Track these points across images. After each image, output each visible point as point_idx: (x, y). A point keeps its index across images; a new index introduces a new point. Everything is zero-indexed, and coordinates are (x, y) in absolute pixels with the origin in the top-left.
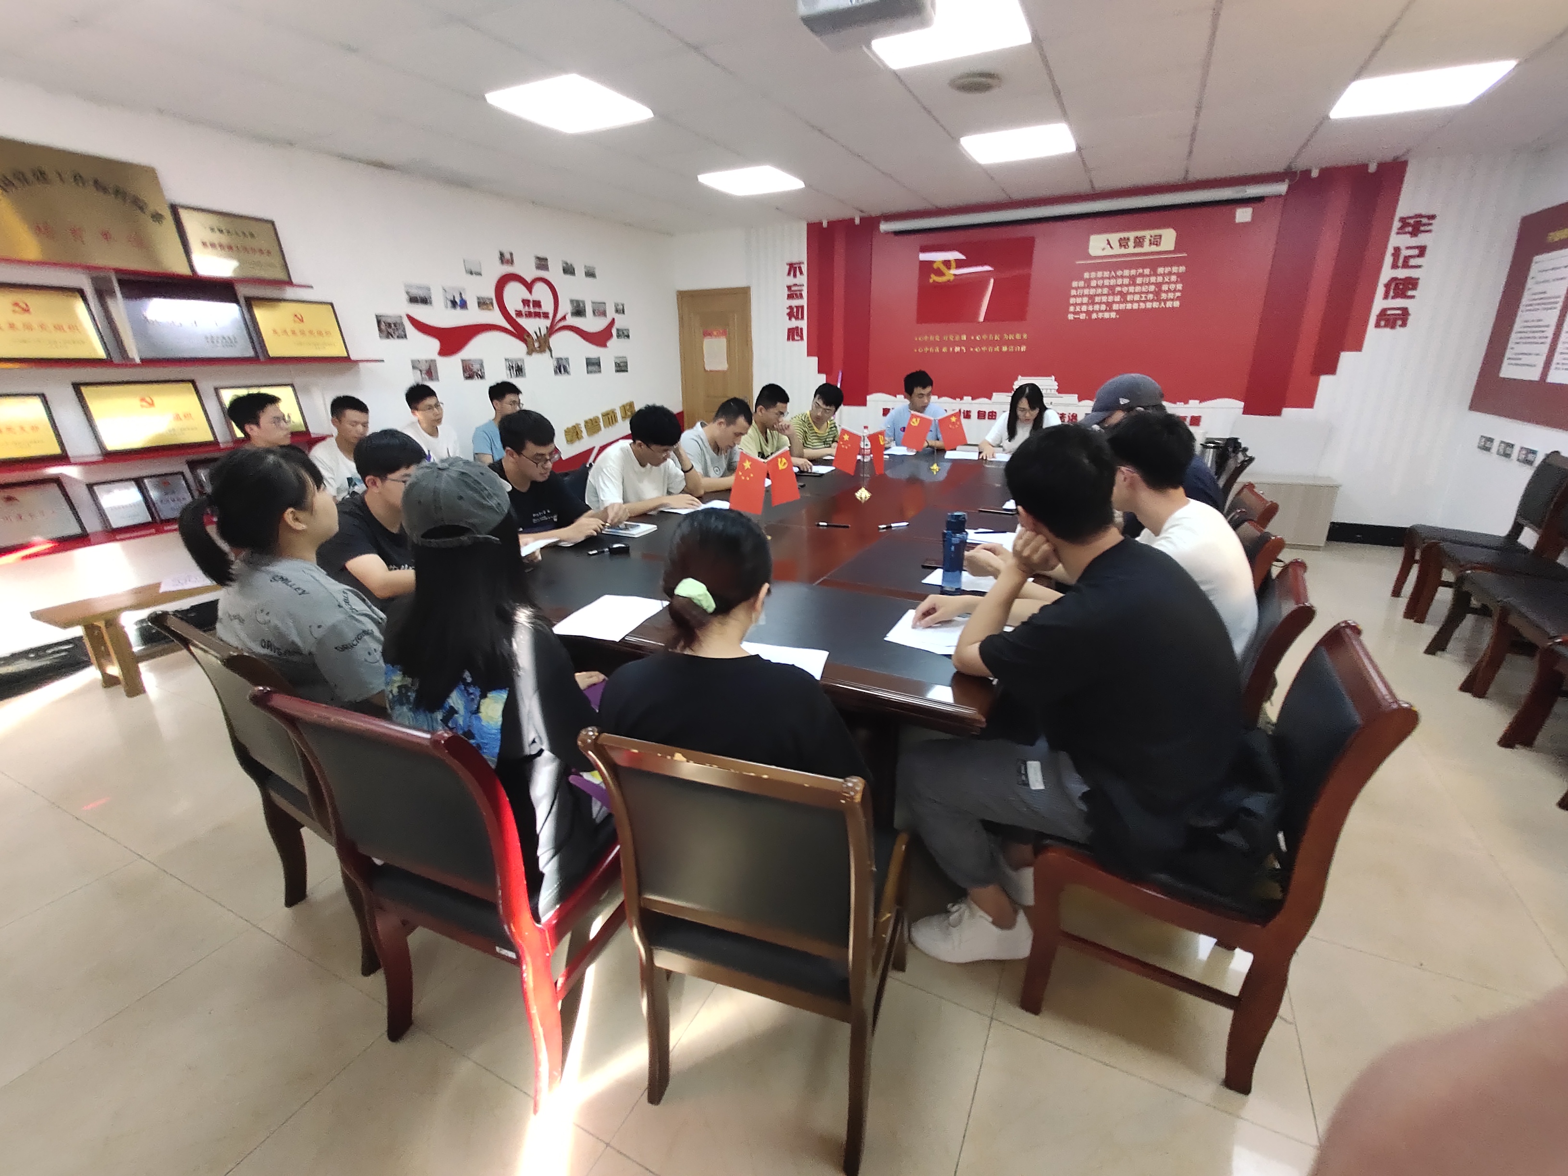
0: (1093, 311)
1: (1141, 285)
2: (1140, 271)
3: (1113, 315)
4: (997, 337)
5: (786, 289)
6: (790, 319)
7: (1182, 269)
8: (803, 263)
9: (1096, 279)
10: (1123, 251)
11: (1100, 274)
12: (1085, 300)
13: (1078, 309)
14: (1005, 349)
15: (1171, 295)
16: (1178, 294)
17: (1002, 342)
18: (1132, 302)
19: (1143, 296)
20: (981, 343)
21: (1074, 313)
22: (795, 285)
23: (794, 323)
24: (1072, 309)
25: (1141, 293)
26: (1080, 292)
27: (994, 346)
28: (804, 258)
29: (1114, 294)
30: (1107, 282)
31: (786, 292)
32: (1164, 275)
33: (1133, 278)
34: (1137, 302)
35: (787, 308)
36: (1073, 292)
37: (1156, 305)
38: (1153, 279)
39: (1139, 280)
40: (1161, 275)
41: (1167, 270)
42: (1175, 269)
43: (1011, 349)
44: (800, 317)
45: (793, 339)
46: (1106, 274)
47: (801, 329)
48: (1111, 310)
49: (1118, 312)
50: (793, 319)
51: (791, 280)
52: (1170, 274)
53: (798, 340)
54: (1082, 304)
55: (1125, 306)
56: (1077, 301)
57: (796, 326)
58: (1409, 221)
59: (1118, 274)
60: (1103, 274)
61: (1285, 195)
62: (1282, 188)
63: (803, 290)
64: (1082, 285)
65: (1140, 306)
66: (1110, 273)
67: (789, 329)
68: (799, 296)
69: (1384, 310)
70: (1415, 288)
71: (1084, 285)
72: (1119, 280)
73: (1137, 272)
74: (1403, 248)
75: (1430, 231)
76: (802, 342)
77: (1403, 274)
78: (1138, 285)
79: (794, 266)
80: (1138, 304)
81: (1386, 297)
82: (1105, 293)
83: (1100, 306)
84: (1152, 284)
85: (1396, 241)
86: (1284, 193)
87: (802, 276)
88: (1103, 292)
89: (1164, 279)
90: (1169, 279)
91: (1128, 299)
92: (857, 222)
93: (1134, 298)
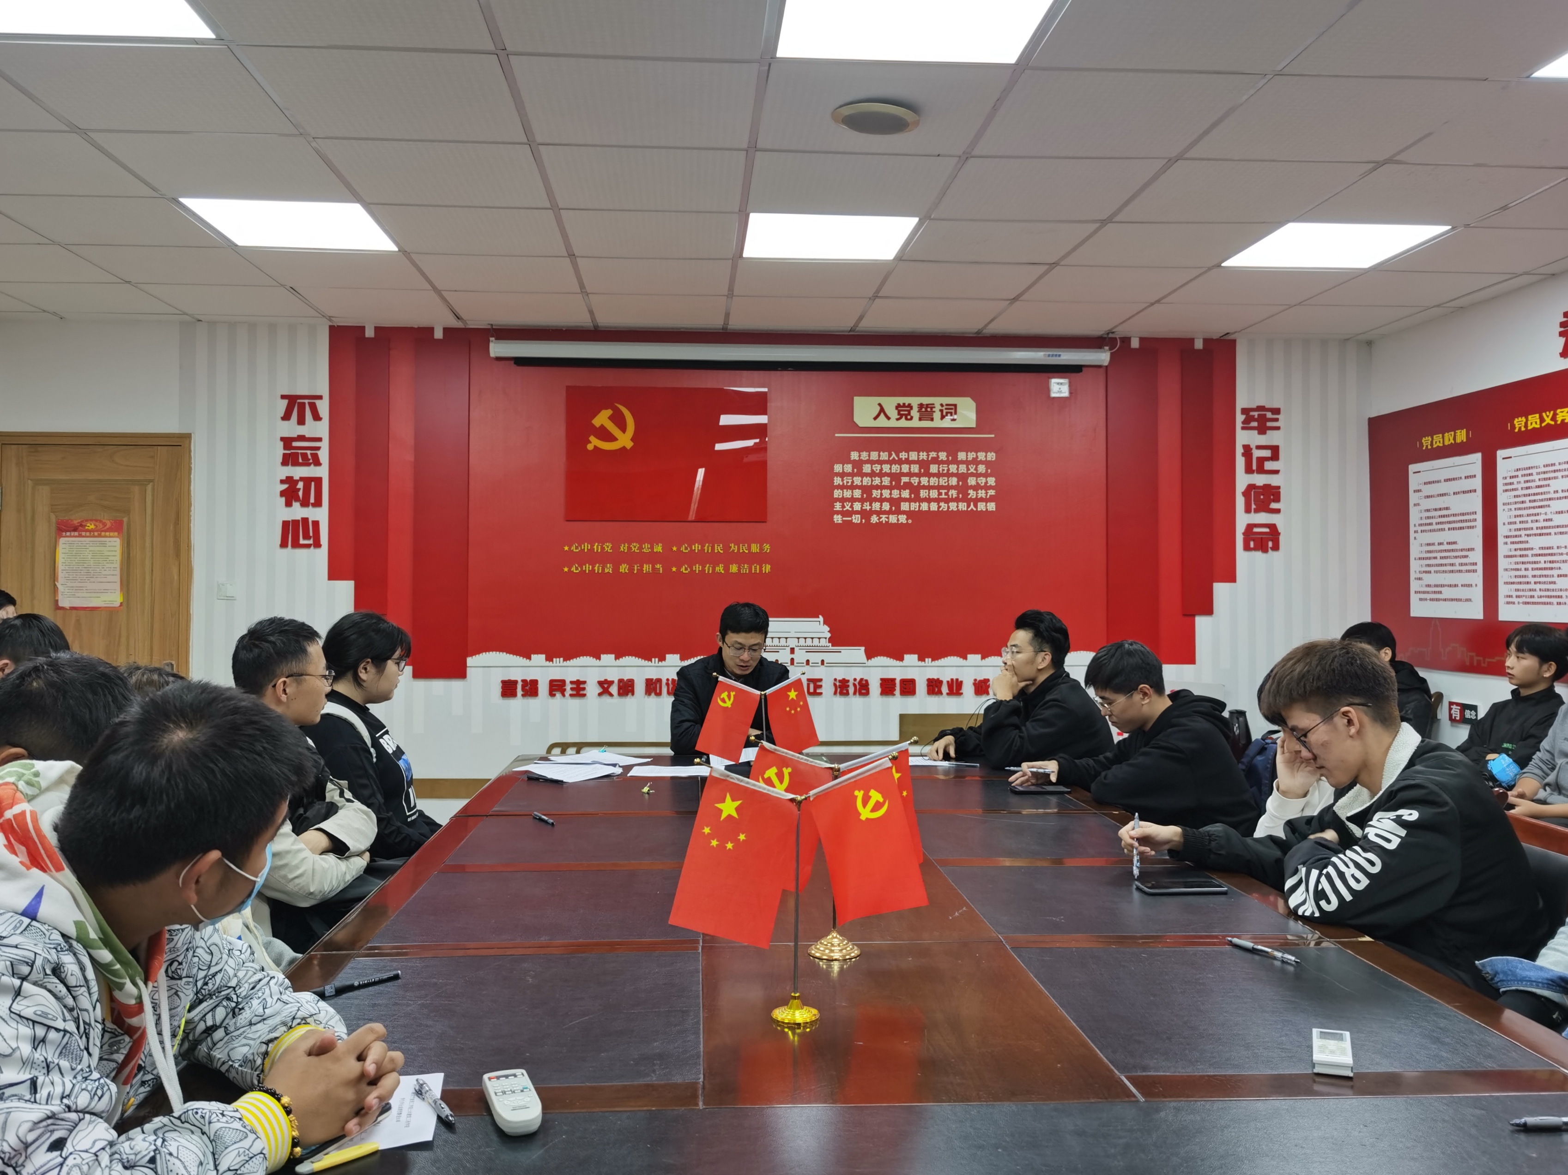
0: (872, 512)
1: (938, 475)
2: (933, 454)
3: (903, 519)
4: (719, 549)
5: (282, 443)
6: (288, 504)
7: (992, 456)
8: (320, 397)
9: (869, 461)
10: (903, 423)
11: (874, 455)
12: (857, 493)
13: (848, 508)
14: (734, 569)
15: (982, 494)
16: (992, 492)
17: (728, 558)
18: (929, 500)
19: (943, 491)
20: (691, 558)
21: (844, 513)
22: (302, 438)
23: (298, 512)
24: (838, 506)
25: (939, 488)
26: (848, 480)
27: (715, 564)
28: (323, 387)
29: (900, 488)
30: (886, 468)
31: (279, 451)
32: (967, 463)
33: (924, 465)
34: (934, 500)
35: (282, 482)
36: (837, 481)
37: (963, 506)
38: (953, 468)
39: (934, 469)
40: (962, 462)
41: (971, 456)
42: (981, 456)
43: (745, 568)
44: (312, 500)
45: (296, 545)
46: (884, 456)
47: (316, 524)
48: (898, 512)
49: (909, 514)
50: (296, 505)
51: (291, 429)
52: (976, 462)
53: (308, 547)
54: (853, 500)
55: (920, 506)
56: (845, 495)
57: (303, 519)
58: (1252, 413)
59: (901, 457)
60: (879, 456)
61: (1107, 367)
62: (1103, 357)
63: (318, 448)
64: (850, 470)
65: (939, 507)
66: (890, 455)
67: (285, 524)
68: (309, 460)
69: (1250, 527)
70: (1277, 499)
71: (853, 470)
72: (903, 466)
73: (928, 455)
74: (1253, 446)
75: (1278, 428)
76: (317, 550)
77: (1260, 480)
78: (934, 475)
79: (299, 401)
80: (938, 504)
81: (1248, 510)
82: (886, 484)
83: (881, 505)
84: (953, 475)
85: (1243, 437)
86: (1106, 363)
87: (318, 423)
88: (883, 484)
89: (968, 469)
90: (976, 469)
91: (921, 495)
92: (438, 334)
93: (931, 494)
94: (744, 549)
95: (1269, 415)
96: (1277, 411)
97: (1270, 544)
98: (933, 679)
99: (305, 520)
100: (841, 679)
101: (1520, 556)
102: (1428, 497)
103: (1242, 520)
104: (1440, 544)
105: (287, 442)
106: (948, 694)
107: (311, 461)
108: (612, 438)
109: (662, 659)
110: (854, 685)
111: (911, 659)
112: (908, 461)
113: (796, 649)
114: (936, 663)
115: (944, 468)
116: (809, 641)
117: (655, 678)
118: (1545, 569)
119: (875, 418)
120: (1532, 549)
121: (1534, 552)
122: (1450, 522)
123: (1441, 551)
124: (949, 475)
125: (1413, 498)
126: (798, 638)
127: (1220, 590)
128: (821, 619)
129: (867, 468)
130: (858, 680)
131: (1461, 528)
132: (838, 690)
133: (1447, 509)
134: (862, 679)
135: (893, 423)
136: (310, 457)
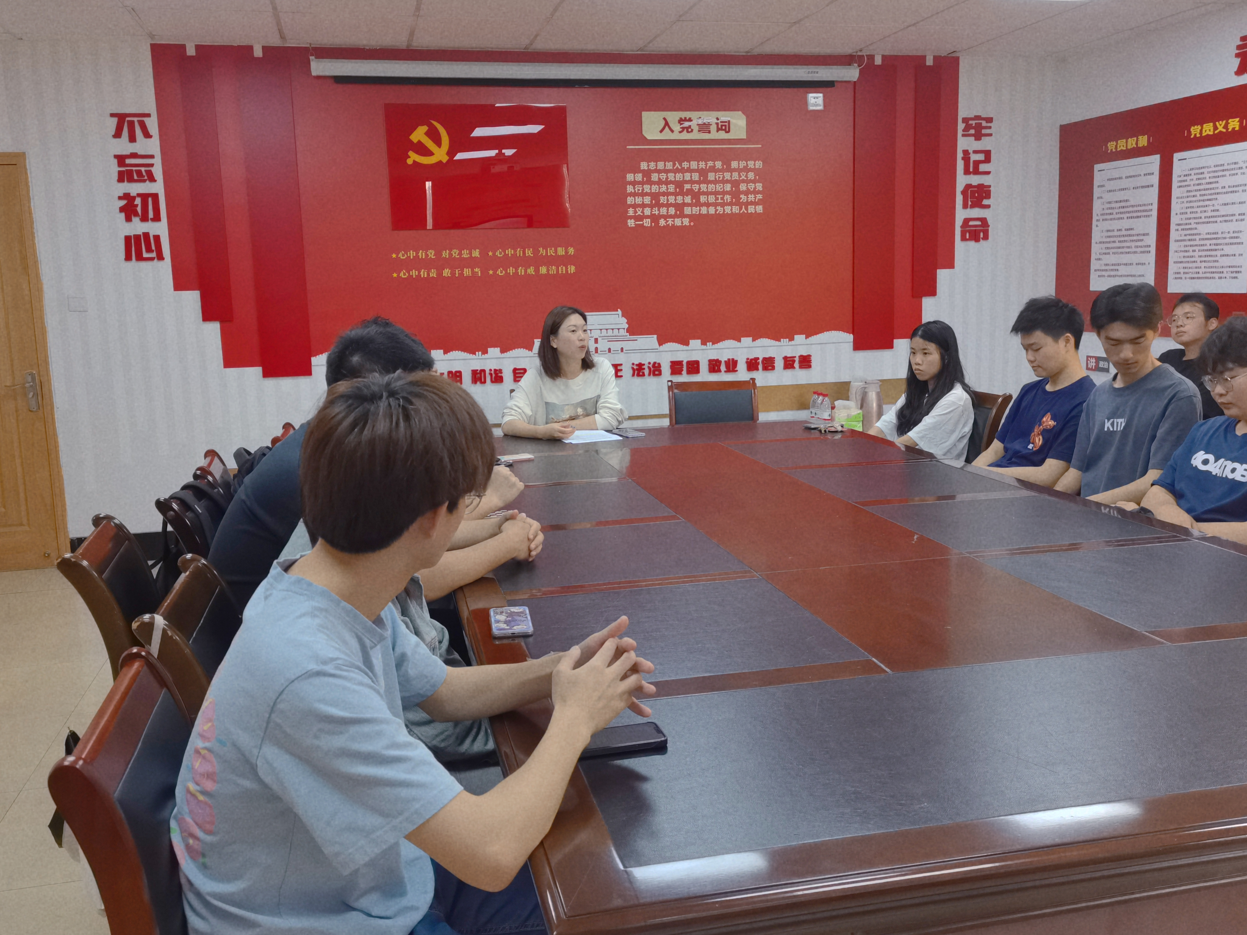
0: (661, 216)
1: (715, 182)
2: (710, 163)
3: (686, 221)
4: (529, 253)
5: (116, 161)
6: (128, 219)
7: (759, 164)
8: (148, 115)
9: (656, 171)
10: (685, 136)
11: (661, 165)
12: (647, 200)
13: (639, 213)
14: (543, 270)
15: (751, 197)
16: (760, 196)
17: (537, 261)
18: (708, 205)
19: (720, 197)
20: (506, 262)
21: (636, 218)
22: (134, 155)
23: (138, 227)
24: (631, 212)
25: (716, 193)
26: (638, 188)
27: (527, 267)
28: (149, 104)
29: (683, 194)
30: (671, 176)
31: (114, 169)
32: (739, 170)
33: (704, 173)
34: (712, 204)
35: (120, 198)
36: (630, 189)
37: (736, 209)
38: (727, 176)
39: (711, 176)
40: (735, 170)
41: (742, 164)
42: (751, 164)
43: (553, 270)
44: (151, 215)
45: (140, 258)
46: (669, 165)
47: (157, 238)
48: (682, 216)
49: (691, 217)
50: (136, 220)
51: (123, 146)
52: (746, 170)
53: (152, 259)
54: (643, 206)
55: (700, 210)
56: (636, 201)
57: (143, 233)
58: (971, 122)
59: (683, 166)
60: (665, 165)
61: (855, 82)
62: (852, 73)
63: (152, 165)
64: (640, 179)
65: (716, 210)
66: (674, 165)
67: (128, 239)
68: (144, 177)
69: (966, 221)
70: (988, 196)
71: (643, 179)
72: (686, 174)
73: (706, 164)
74: (971, 151)
75: (990, 135)
76: (161, 263)
77: (975, 180)
78: (711, 182)
79: (128, 119)
80: (715, 208)
81: (965, 206)
82: (671, 191)
83: (668, 210)
84: (727, 181)
85: (964, 143)
86: (855, 80)
87: (148, 140)
88: (669, 190)
89: (740, 176)
90: (746, 176)
91: (701, 200)
92: (258, 53)
93: (709, 200)
94: (551, 252)
95: (984, 124)
96: (990, 120)
97: (982, 235)
98: (714, 360)
99: (146, 235)
100: (637, 363)
101: (1189, 240)
102: (1110, 191)
103: (961, 214)
104: (1120, 230)
105: (121, 159)
106: (725, 372)
107: (146, 178)
108: (428, 153)
109: (485, 352)
110: (649, 368)
111: (695, 343)
112: (689, 170)
113: (599, 339)
114: (716, 346)
115: (719, 176)
116: (610, 332)
117: (479, 369)
118: (1210, 250)
119: (661, 131)
120: (1200, 234)
121: (1201, 237)
122: (1129, 212)
123: (1120, 236)
124: (724, 182)
125: (1097, 192)
126: (601, 330)
127: (942, 275)
128: (620, 312)
129: (655, 177)
130: (652, 363)
131: (1138, 217)
132: (636, 372)
133: (1127, 201)
134: (655, 363)
135: (676, 136)
136: (144, 174)
